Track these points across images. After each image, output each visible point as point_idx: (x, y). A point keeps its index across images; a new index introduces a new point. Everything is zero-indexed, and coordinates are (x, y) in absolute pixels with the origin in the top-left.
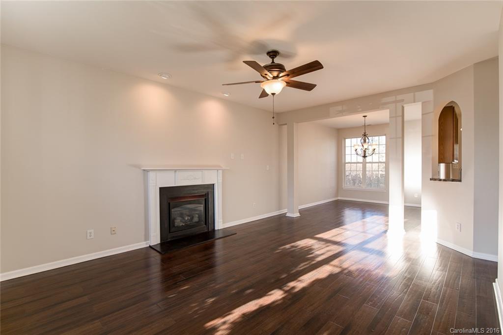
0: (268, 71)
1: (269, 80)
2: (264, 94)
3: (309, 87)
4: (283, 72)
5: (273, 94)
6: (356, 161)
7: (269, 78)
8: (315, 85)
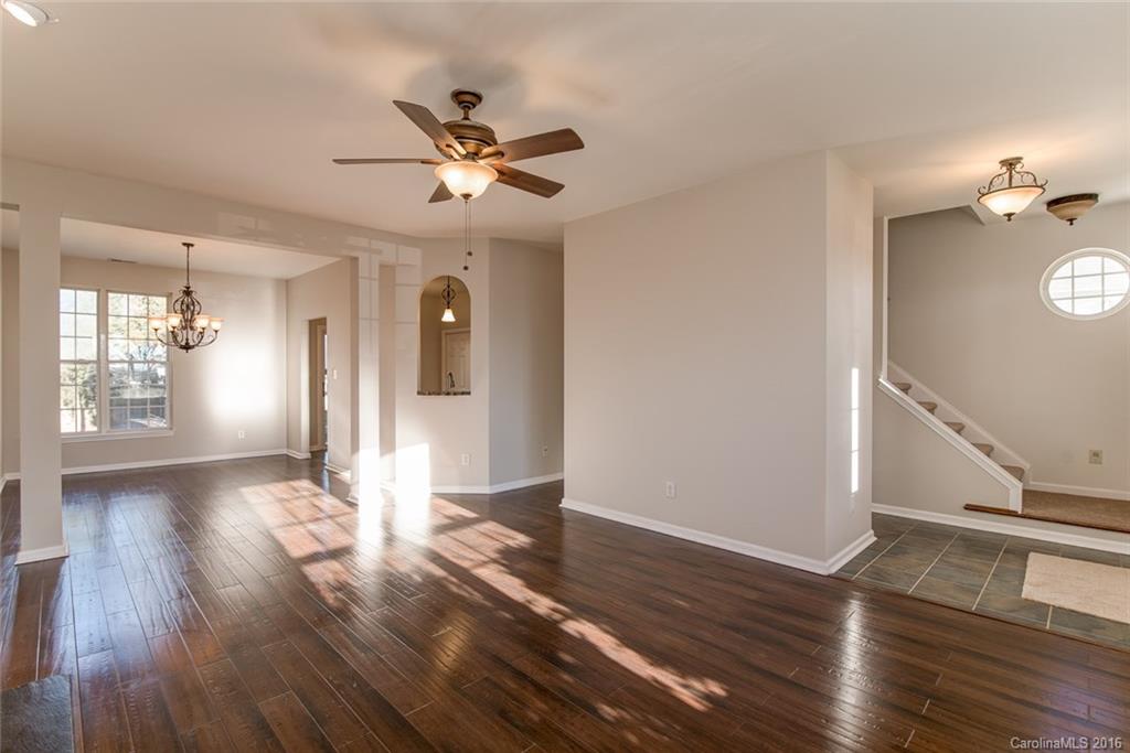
0: (456, 138)
1: (456, 160)
2: (442, 194)
3: (547, 188)
4: (490, 145)
5: (467, 196)
6: (73, 358)
7: (457, 157)
8: (562, 187)
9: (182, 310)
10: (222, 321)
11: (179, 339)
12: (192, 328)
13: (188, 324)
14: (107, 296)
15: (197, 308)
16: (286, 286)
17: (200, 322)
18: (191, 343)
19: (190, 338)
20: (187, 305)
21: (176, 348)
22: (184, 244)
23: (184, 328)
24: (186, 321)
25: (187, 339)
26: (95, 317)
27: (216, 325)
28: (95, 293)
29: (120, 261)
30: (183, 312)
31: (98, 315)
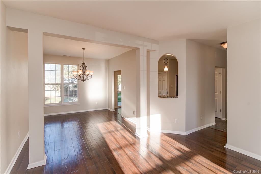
6: (55, 83)
9: (82, 69)
10: (93, 72)
11: (81, 78)
12: (85, 74)
13: (84, 73)
14: (63, 66)
15: (86, 68)
16: (108, 62)
17: (87, 73)
18: (85, 79)
19: (84, 77)
20: (84, 67)
21: (81, 80)
22: (83, 49)
23: (83, 74)
24: (83, 72)
25: (84, 78)
26: (60, 71)
27: (91, 73)
28: (60, 65)
29: (66, 56)
30: (82, 70)
31: (61, 71)
